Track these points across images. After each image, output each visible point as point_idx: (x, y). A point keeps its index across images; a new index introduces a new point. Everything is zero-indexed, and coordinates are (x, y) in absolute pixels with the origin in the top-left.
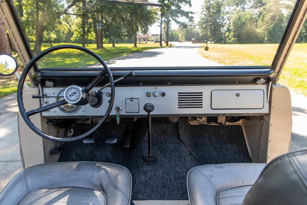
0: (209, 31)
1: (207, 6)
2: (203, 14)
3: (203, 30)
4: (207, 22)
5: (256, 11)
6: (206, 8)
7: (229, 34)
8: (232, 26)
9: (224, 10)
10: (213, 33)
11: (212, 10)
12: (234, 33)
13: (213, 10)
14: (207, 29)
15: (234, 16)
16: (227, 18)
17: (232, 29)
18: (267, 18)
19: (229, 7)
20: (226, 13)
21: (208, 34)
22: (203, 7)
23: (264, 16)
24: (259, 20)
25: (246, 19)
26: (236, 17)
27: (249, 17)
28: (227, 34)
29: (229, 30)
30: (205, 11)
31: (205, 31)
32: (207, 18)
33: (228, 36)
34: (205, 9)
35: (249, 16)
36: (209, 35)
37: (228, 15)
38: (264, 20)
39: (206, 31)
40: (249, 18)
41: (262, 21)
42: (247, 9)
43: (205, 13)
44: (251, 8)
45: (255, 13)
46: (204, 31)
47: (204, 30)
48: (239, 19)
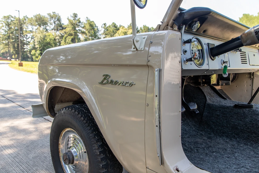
0: (11, 48)
1: (7, 22)
2: (3, 30)
3: (4, 47)
4: (9, 37)
5: (58, 33)
6: (6, 24)
7: (36, 52)
8: (37, 45)
9: (26, 28)
10: (17, 51)
11: (13, 27)
12: (41, 52)
13: (15, 27)
14: (9, 46)
15: (39, 35)
16: (31, 36)
17: (37, 48)
18: (69, 41)
19: (32, 26)
20: (29, 32)
21: (11, 52)
22: (2, 22)
23: (65, 39)
24: (62, 41)
25: (50, 39)
26: (41, 37)
27: (53, 38)
28: (33, 52)
29: (34, 48)
30: (5, 26)
31: (7, 48)
32: (9, 35)
33: (35, 54)
34: (4, 25)
35: (53, 36)
36: (13, 52)
37: (31, 34)
38: (67, 42)
39: (9, 48)
40: (53, 39)
41: (65, 42)
42: (50, 30)
43: (6, 29)
44: (52, 30)
45: (57, 35)
46: (6, 48)
47: (6, 47)
48: (44, 39)
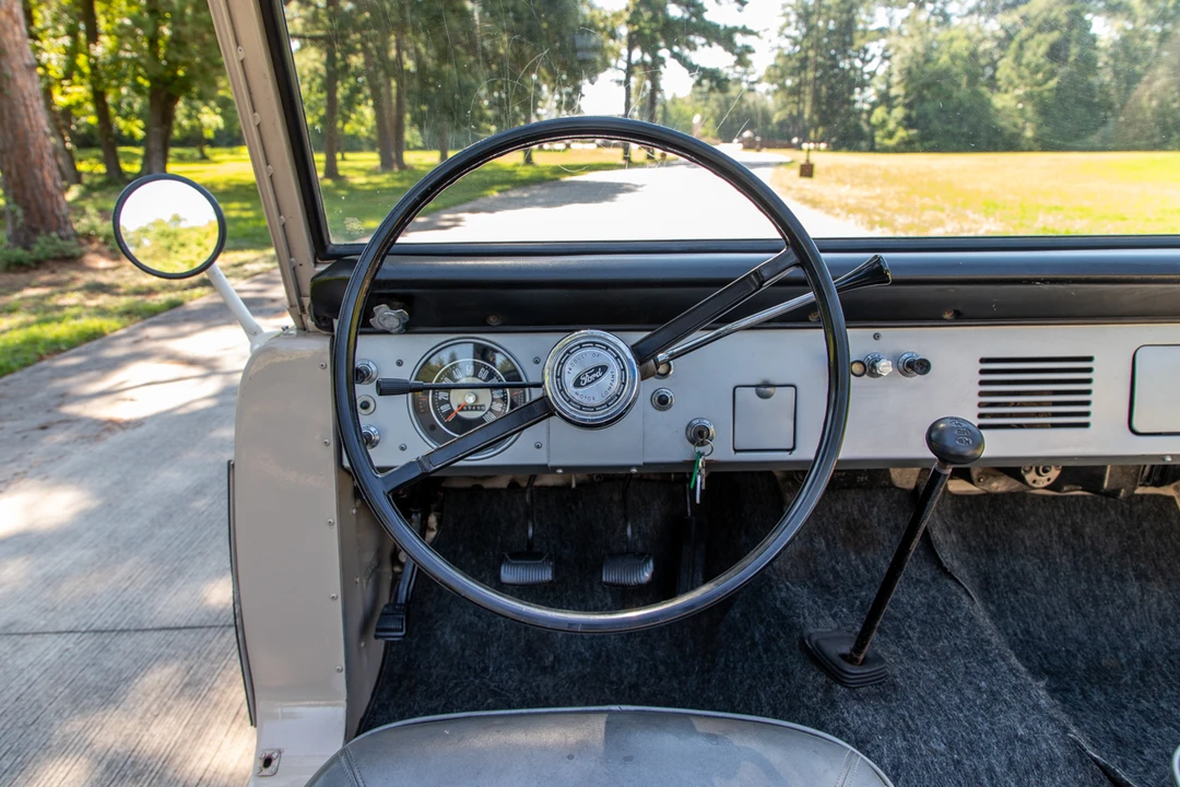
0: (808, 104)
1: (802, 7)
2: (787, 37)
3: (785, 101)
4: (804, 62)
5: (994, 26)
6: (799, 15)
7: (889, 113)
8: (898, 83)
9: (868, 19)
10: (824, 112)
11: (821, 23)
12: (907, 111)
13: (827, 22)
14: (802, 96)
15: (907, 46)
16: (879, 52)
17: (897, 97)
18: (1035, 54)
19: (889, 9)
20: (875, 34)
21: (806, 116)
22: (788, 9)
23: (1021, 47)
24: (1004, 60)
25: (954, 57)
26: (914, 50)
27: (966, 49)
28: (879, 113)
29: (885, 99)
30: (794, 25)
31: (794, 102)
32: (803, 54)
33: (884, 123)
34: (793, 18)
35: (965, 43)
36: (810, 119)
37: (883, 42)
38: (1024, 61)
39: (798, 103)
40: (966, 54)
41: (1014, 65)
42: (959, 17)
43: (796, 33)
44: (971, 12)
45: (988, 34)
46: (789, 103)
47: (791, 99)
48: (928, 60)
